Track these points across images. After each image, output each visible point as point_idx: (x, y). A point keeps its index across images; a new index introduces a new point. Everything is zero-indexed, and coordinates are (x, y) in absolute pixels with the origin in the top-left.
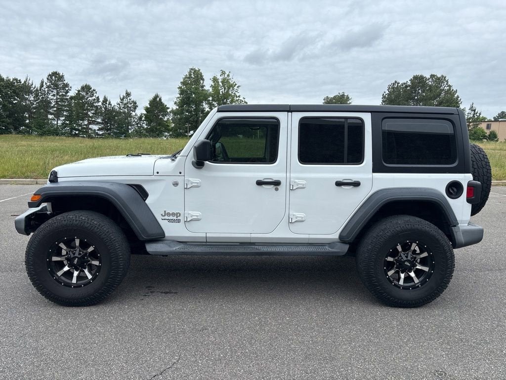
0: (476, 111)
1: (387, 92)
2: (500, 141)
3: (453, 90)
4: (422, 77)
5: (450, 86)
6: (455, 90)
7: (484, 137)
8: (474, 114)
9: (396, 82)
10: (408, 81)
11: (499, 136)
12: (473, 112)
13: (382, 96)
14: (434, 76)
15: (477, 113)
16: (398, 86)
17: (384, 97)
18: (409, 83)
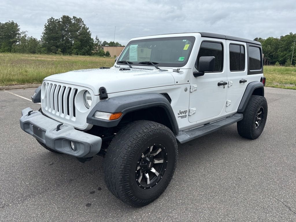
0: (99, 40)
1: (48, 24)
2: (111, 56)
3: (86, 27)
4: (68, 17)
5: (85, 25)
6: (87, 27)
7: (104, 54)
8: (98, 42)
9: (52, 18)
10: (60, 19)
11: (111, 54)
12: (97, 41)
13: (45, 26)
14: (75, 17)
15: (99, 42)
16: (54, 21)
17: (46, 27)
18: (61, 20)
